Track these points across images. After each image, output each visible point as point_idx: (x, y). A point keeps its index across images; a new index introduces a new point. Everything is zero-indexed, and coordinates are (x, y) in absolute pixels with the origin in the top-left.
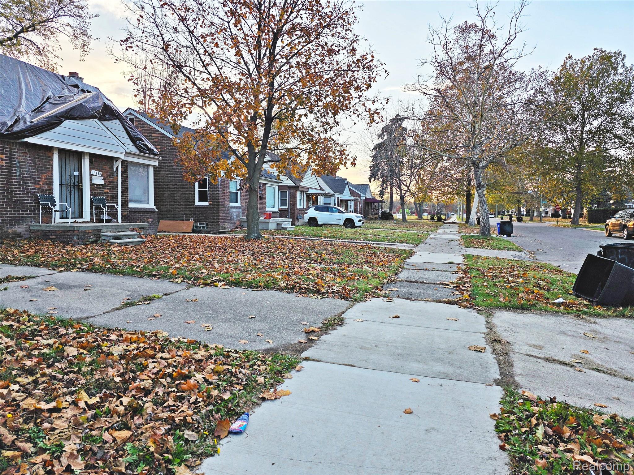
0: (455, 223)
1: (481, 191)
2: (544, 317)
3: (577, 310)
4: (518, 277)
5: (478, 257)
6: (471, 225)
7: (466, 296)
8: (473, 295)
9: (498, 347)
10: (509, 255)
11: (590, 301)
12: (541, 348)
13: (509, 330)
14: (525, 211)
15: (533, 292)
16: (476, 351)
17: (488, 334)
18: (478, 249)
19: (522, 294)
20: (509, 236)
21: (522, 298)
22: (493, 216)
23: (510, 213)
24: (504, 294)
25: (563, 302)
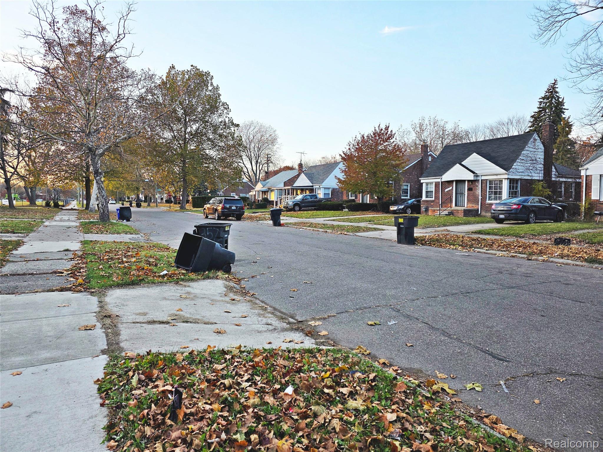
0: (75, 209)
1: (98, 178)
2: (151, 288)
3: (177, 278)
4: (132, 257)
5: (96, 242)
6: (91, 211)
7: (80, 280)
8: (88, 280)
9: (108, 321)
10: (126, 238)
11: (186, 270)
12: (145, 314)
13: (120, 305)
14: (143, 197)
15: (143, 269)
16: (87, 329)
17: (99, 312)
18: (97, 235)
19: (134, 272)
20: (128, 220)
21: (134, 275)
22: (114, 202)
23: (131, 200)
24: (118, 274)
25: (166, 274)
